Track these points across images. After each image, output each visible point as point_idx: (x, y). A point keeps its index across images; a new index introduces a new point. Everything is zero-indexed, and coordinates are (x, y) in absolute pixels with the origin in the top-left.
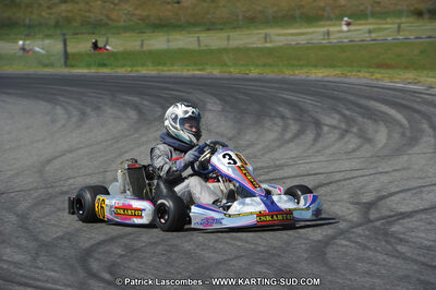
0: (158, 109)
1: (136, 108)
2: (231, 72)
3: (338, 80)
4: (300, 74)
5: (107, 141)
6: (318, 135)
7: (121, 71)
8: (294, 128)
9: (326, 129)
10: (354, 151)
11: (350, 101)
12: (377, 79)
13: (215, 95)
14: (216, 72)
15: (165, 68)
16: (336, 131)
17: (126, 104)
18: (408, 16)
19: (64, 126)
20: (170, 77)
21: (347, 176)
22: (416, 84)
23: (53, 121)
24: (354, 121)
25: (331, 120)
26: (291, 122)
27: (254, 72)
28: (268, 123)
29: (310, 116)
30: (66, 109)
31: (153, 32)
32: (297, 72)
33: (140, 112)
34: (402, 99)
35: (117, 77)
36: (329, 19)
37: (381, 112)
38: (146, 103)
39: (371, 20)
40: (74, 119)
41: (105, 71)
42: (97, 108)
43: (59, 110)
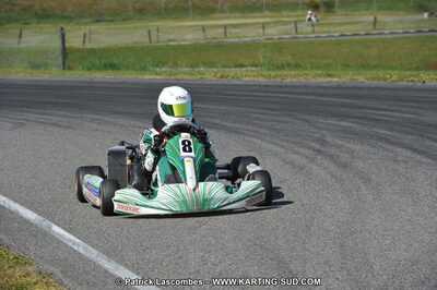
18: (303, 9)
31: (39, 23)
36: (222, 11)
39: (266, 13)
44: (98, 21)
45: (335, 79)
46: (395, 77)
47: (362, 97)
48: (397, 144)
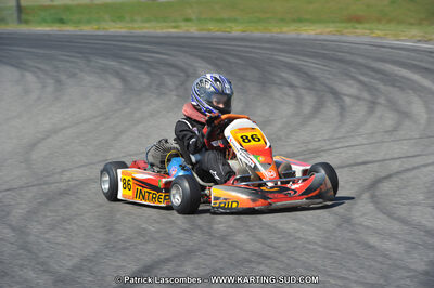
0: (143, 76)
1: (117, 74)
2: (209, 30)
3: (334, 38)
4: (290, 32)
5: (95, 117)
6: (343, 109)
7: (87, 29)
8: (310, 99)
9: (348, 100)
10: (395, 129)
11: (360, 64)
12: (379, 37)
13: (202, 58)
14: (193, 30)
15: (136, 26)
16: (361, 103)
17: (105, 70)
19: (39, 98)
20: (144, 36)
21: (406, 166)
22: (427, 42)
23: (27, 92)
24: (377, 89)
25: (348, 88)
26: (303, 91)
27: (236, 30)
28: (276, 93)
29: (323, 84)
30: (38, 77)
32: (285, 29)
33: (124, 80)
34: (421, 61)
35: (84, 37)
37: (403, 77)
38: (126, 68)
40: (50, 89)
41: (69, 29)
42: (73, 75)
43: (30, 77)
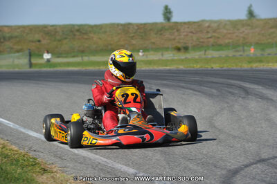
44: (58, 57)
45: (168, 68)
46: (199, 66)
47: (179, 73)
48: (187, 88)
